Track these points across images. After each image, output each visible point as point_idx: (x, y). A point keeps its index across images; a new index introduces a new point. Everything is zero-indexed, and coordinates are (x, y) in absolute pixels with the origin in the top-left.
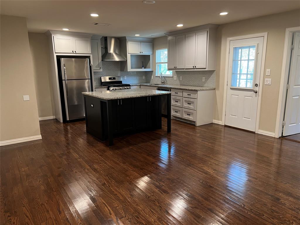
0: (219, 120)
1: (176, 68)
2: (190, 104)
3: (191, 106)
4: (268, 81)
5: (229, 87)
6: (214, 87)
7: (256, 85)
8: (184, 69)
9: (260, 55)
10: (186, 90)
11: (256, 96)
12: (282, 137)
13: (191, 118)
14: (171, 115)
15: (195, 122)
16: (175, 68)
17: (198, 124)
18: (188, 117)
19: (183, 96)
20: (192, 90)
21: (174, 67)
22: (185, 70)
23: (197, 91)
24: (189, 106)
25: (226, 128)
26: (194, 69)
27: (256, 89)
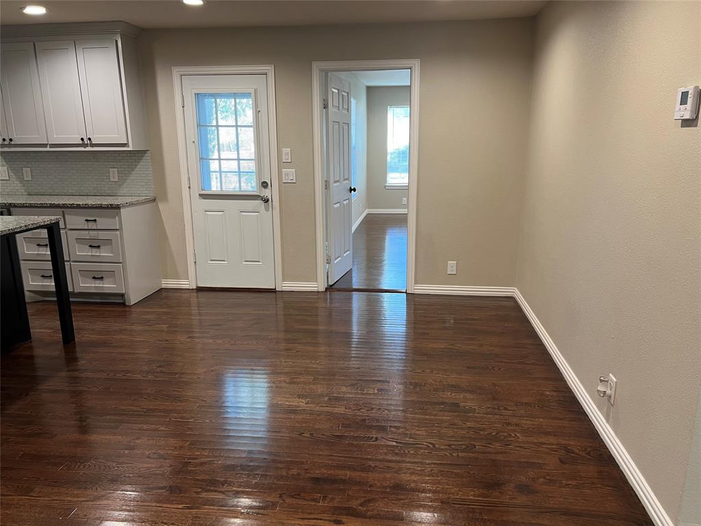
0: (178, 278)
1: (13, 143)
2: (99, 247)
3: (104, 253)
4: (290, 174)
5: (196, 191)
6: (151, 195)
7: (265, 185)
8: (45, 145)
9: (263, 115)
10: (78, 206)
11: (267, 210)
12: (330, 288)
13: (108, 286)
14: (26, 288)
15: (122, 295)
16: (6, 143)
17: (133, 299)
18: (98, 284)
19: (68, 227)
20: (100, 207)
21: (4, 140)
22: (48, 149)
23: (118, 207)
24: (95, 252)
25: (200, 294)
26: (86, 145)
27: (266, 193)
